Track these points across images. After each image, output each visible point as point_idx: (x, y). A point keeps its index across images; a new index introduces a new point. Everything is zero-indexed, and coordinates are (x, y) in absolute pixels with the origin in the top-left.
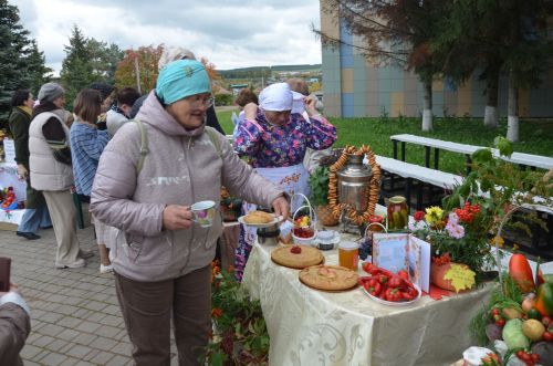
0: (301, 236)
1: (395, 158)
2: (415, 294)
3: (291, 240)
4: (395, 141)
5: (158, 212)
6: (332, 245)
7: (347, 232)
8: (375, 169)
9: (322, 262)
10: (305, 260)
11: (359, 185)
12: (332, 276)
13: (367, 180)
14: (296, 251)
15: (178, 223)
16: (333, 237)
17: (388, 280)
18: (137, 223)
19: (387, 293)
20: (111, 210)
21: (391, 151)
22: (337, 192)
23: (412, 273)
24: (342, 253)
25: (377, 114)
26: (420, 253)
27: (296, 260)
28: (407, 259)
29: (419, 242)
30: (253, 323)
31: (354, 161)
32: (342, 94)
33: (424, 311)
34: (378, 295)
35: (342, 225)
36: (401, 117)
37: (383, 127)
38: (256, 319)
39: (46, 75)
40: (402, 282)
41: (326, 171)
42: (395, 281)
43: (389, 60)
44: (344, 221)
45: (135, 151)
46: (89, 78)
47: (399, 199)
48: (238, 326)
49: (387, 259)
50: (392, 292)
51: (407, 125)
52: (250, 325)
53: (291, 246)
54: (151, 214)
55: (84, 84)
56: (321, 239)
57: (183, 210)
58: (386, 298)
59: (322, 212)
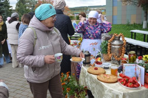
0: (98, 64)
1: (132, 38)
2: (139, 85)
3: (94, 65)
4: (132, 32)
5: (43, 58)
6: (109, 67)
7: (114, 63)
8: (124, 41)
9: (105, 73)
10: (99, 72)
11: (118, 47)
12: (108, 78)
13: (121, 45)
14: (96, 69)
15: (50, 61)
16: (109, 65)
17: (128, 80)
18: (35, 63)
19: (128, 84)
20: (25, 59)
21: (130, 36)
22: (110, 49)
23: (137, 78)
24: (112, 70)
25: (126, 23)
26: (140, 71)
27: (96, 72)
28: (135, 73)
29: (140, 67)
30: (81, 93)
31: (117, 39)
32: (113, 16)
33: (143, 92)
34: (125, 85)
35: (112, 61)
36: (135, 24)
37: (128, 27)
38: (82, 92)
39: (10, 8)
40: (134, 81)
41: (107, 42)
42: (131, 80)
43: (131, 3)
44: (113, 59)
45: (33, 38)
46: (25, 10)
47: (133, 52)
48: (76, 94)
49: (128, 73)
50: (130, 84)
51: (137, 27)
52: (80, 94)
53: (94, 67)
54: (40, 59)
55: (23, 12)
56: (105, 65)
57: (51, 57)
58: (127, 86)
59: (105, 56)
